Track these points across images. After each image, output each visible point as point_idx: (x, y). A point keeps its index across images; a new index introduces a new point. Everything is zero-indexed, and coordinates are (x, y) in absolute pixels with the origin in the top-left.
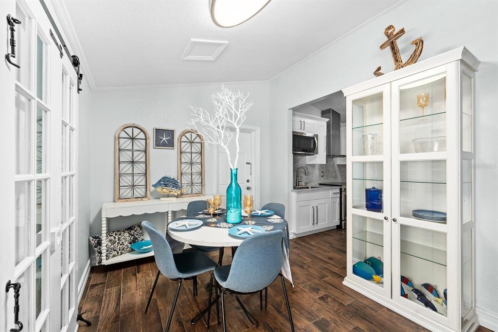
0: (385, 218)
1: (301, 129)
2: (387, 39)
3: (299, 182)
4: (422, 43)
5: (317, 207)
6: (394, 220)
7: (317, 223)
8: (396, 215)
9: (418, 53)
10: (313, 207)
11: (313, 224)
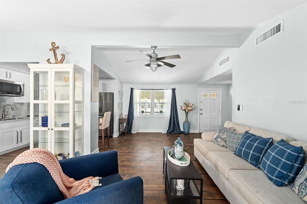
0: (48, 129)
1: (7, 77)
2: (52, 47)
3: (5, 116)
4: (64, 56)
5: (21, 131)
6: (52, 129)
7: (21, 141)
8: (53, 127)
9: (63, 59)
10: (17, 132)
11: (18, 142)
